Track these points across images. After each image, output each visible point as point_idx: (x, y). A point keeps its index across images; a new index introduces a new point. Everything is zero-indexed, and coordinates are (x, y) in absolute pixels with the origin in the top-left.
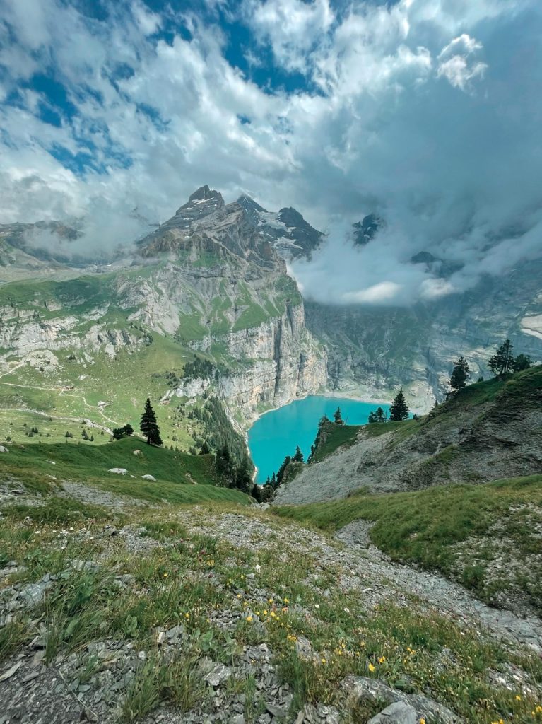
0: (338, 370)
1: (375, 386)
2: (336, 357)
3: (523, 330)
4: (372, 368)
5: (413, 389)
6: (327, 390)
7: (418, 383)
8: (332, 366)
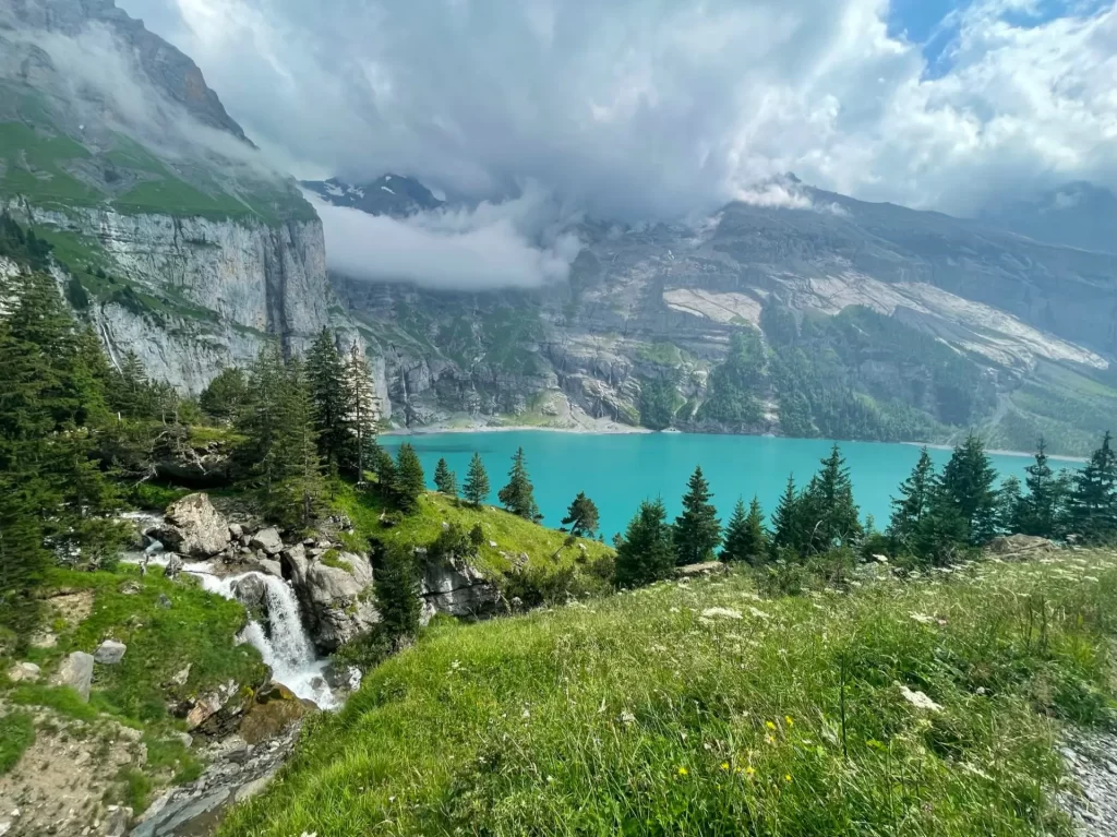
0: (407, 387)
1: (481, 411)
2: (400, 362)
3: (670, 306)
4: (466, 382)
5: (546, 405)
6: (395, 425)
7: (551, 395)
8: (394, 379)
